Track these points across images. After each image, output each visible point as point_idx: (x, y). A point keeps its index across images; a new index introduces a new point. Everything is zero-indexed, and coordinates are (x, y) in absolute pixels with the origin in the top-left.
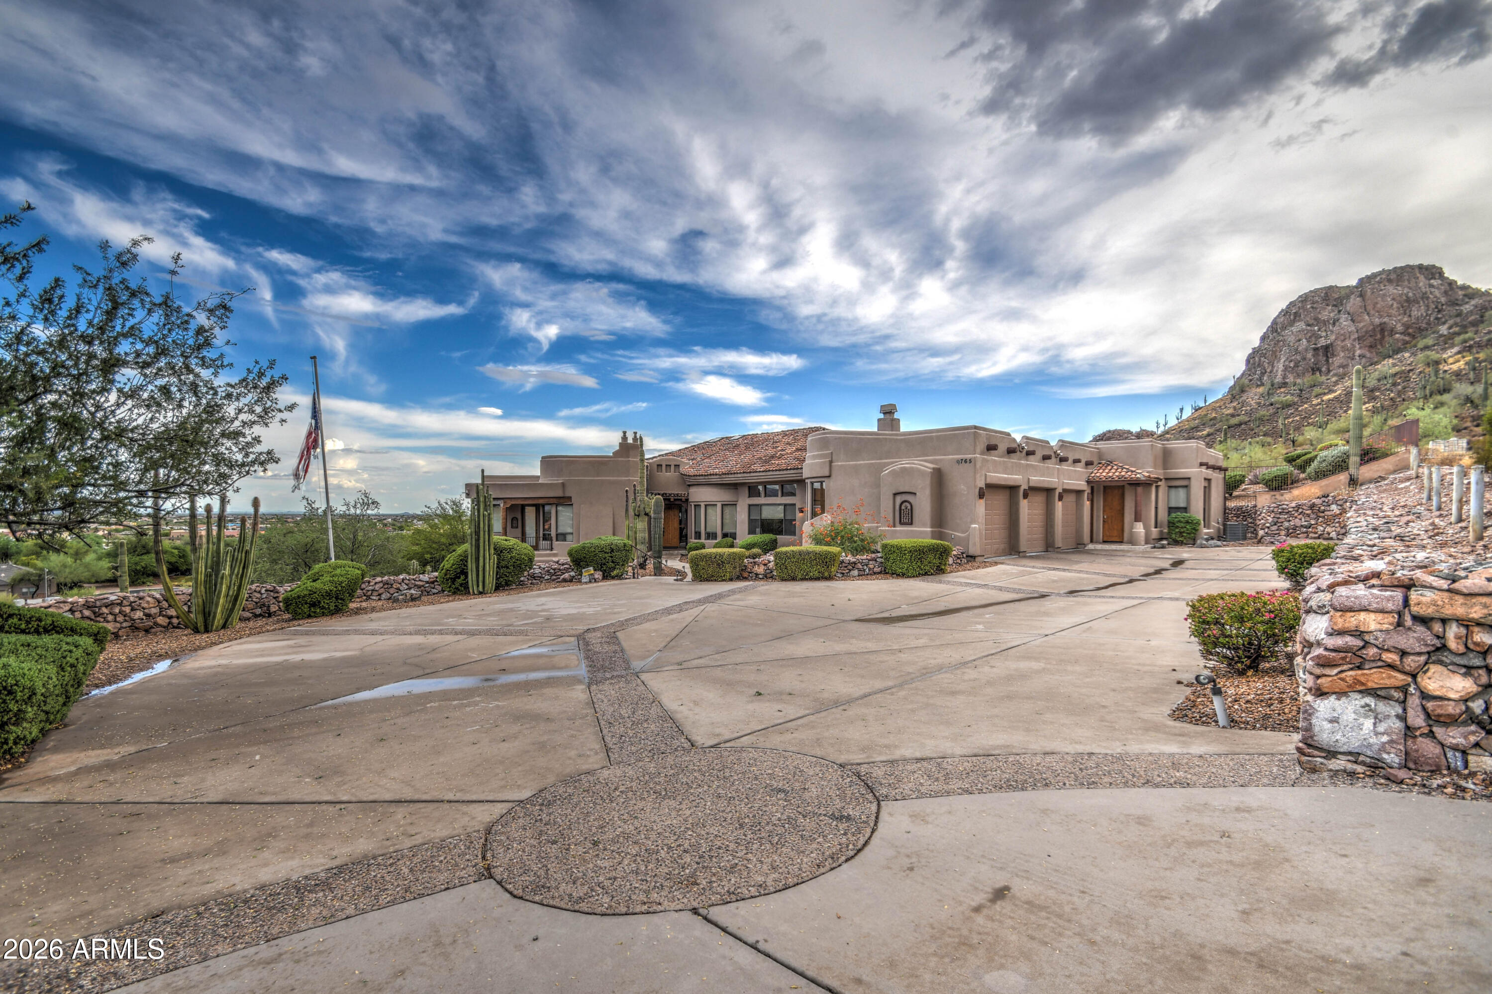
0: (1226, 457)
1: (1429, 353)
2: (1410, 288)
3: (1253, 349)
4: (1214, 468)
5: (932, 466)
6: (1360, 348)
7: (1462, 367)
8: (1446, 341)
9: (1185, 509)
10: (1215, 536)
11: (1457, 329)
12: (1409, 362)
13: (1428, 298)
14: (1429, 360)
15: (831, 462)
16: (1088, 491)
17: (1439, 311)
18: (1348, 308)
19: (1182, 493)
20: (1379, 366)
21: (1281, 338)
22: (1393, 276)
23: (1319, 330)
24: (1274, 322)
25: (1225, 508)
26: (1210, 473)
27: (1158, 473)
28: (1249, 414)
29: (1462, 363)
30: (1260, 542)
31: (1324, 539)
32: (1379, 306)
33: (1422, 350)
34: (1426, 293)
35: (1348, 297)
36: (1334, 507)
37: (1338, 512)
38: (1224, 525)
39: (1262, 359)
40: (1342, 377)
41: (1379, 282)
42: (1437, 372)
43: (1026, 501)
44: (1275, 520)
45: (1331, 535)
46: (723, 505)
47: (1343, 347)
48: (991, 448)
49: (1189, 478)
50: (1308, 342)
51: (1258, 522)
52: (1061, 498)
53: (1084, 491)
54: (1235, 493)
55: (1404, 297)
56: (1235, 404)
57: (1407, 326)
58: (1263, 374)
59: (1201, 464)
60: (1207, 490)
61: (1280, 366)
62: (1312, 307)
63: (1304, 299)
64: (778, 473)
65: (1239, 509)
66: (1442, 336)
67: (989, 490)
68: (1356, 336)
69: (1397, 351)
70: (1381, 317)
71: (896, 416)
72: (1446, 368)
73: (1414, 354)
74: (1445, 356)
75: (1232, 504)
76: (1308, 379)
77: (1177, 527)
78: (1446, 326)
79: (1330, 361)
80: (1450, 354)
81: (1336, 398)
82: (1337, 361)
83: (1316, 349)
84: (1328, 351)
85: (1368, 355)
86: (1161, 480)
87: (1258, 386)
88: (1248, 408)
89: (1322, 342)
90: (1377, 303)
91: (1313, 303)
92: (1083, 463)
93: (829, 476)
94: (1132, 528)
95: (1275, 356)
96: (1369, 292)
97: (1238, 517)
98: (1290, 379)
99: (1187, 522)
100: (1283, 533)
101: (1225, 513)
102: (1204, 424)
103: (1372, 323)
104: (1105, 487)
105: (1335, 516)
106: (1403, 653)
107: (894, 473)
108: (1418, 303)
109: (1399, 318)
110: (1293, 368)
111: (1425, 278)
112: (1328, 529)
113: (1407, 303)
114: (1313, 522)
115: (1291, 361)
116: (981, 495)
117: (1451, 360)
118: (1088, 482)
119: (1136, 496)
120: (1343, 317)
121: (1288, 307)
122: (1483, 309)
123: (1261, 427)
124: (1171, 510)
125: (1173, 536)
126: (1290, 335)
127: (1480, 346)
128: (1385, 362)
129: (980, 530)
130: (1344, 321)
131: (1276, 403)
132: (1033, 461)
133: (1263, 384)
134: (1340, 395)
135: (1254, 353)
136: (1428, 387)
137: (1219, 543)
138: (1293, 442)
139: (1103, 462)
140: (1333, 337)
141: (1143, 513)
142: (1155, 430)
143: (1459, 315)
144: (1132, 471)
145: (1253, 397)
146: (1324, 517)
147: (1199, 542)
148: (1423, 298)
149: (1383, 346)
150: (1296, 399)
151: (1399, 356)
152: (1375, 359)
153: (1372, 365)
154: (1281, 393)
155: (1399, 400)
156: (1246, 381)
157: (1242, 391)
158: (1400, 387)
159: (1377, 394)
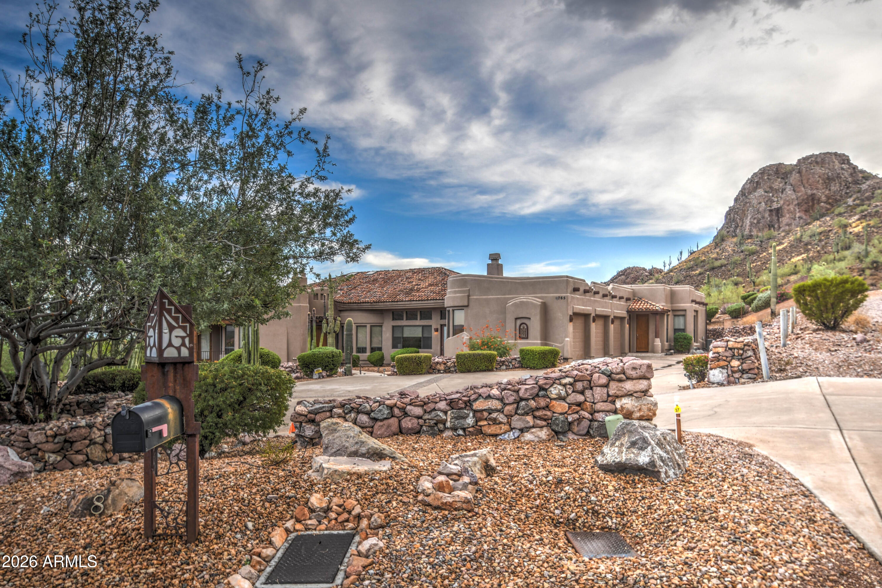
0: (709, 295)
1: (841, 218)
2: (829, 169)
3: (730, 207)
4: (700, 303)
5: (540, 300)
6: (799, 212)
7: (861, 230)
8: (851, 210)
9: (684, 330)
10: (701, 347)
11: (858, 202)
12: (829, 224)
13: (841, 177)
14: (841, 224)
15: (469, 296)
16: (627, 318)
17: (848, 188)
18: (791, 181)
19: (681, 319)
20: (811, 226)
21: (748, 201)
22: (819, 160)
23: (773, 196)
24: (744, 188)
25: (706, 330)
26: (697, 307)
27: (667, 307)
28: (727, 258)
29: (860, 227)
32: (810, 181)
33: (837, 215)
34: (839, 174)
35: (791, 172)
38: (706, 341)
39: (736, 216)
40: (788, 233)
41: (811, 163)
42: (845, 232)
43: (594, 324)
46: (371, 326)
47: (788, 210)
48: (576, 290)
49: (685, 310)
50: (766, 204)
52: (613, 323)
53: (625, 318)
54: (713, 320)
55: (826, 176)
56: (717, 250)
57: (828, 197)
58: (736, 227)
59: (693, 301)
60: (696, 318)
61: (748, 222)
62: (768, 179)
63: (763, 171)
64: (420, 302)
65: (715, 330)
66: (849, 206)
67: (575, 316)
68: (796, 202)
69: (823, 215)
70: (812, 189)
71: (500, 262)
72: (851, 230)
73: (832, 218)
74: (850, 221)
75: (710, 327)
76: (766, 233)
77: (679, 341)
78: (852, 199)
79: (780, 220)
80: (853, 220)
81: (784, 249)
82: (785, 220)
83: (771, 211)
84: (778, 212)
85: (804, 217)
86: (669, 311)
87: (733, 237)
88: (727, 254)
89: (775, 206)
90: (809, 179)
91: (769, 175)
92: (625, 299)
93: (467, 306)
94: (654, 342)
95: (744, 214)
96: (804, 171)
97: (714, 336)
98: (754, 233)
99: (685, 338)
101: (706, 333)
102: (697, 265)
103: (806, 194)
104: (637, 315)
106: (727, 357)
107: (515, 305)
108: (835, 181)
109: (823, 191)
110: (756, 224)
111: (839, 162)
113: (828, 180)
115: (755, 219)
116: (571, 320)
117: (854, 225)
118: (628, 312)
119: (656, 322)
120: (788, 187)
121: (752, 177)
122: (874, 188)
123: (736, 269)
124: (676, 330)
125: (677, 347)
126: (754, 198)
127: (871, 216)
128: (815, 223)
129: (570, 342)
130: (789, 191)
131: (745, 250)
132: (598, 298)
133: (736, 236)
134: (786, 247)
135: (730, 210)
136: (840, 244)
137: (702, 351)
138: (754, 283)
139: (636, 298)
140: (782, 202)
141: (660, 332)
142: (663, 268)
143: (859, 192)
144: (653, 305)
145: (730, 245)
147: (691, 351)
148: (837, 177)
149: (814, 211)
150: (758, 248)
151: (823, 219)
152: (809, 221)
153: (806, 225)
154: (749, 243)
155: (822, 252)
156: (725, 232)
157: (723, 240)
158: (823, 243)
159: (810, 247)
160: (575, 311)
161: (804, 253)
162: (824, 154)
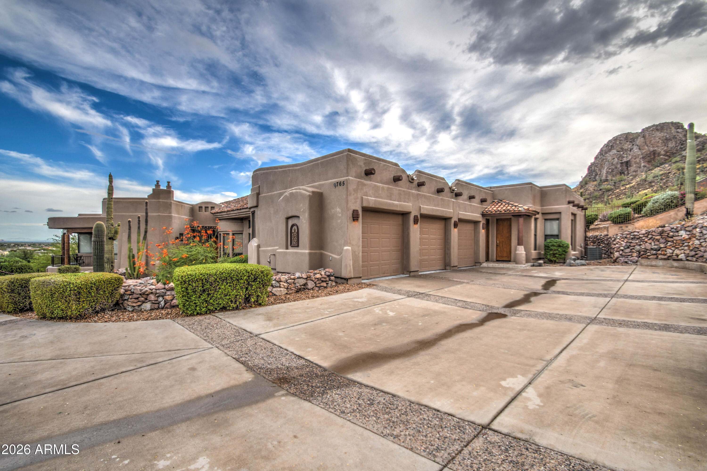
1: (678, 164)
2: (667, 133)
3: (591, 163)
4: (578, 206)
6: (644, 162)
9: (557, 236)
10: (580, 257)
12: (668, 169)
13: (676, 138)
14: (678, 167)
15: (258, 194)
16: (483, 222)
17: (682, 144)
18: (637, 143)
19: (555, 224)
20: (653, 171)
21: (604, 158)
22: (659, 128)
23: (623, 154)
24: (601, 150)
25: (586, 237)
26: (575, 210)
27: (535, 208)
28: (590, 194)
30: (615, 261)
31: (674, 260)
32: (652, 142)
33: (674, 163)
34: (675, 136)
35: (637, 138)
36: (682, 233)
37: (687, 237)
38: (586, 248)
39: (596, 168)
40: (635, 176)
41: (652, 130)
42: (683, 172)
44: (628, 244)
45: (680, 257)
47: (635, 162)
48: (370, 173)
49: (560, 213)
50: (618, 159)
51: (613, 246)
52: (456, 226)
53: (480, 222)
54: (592, 227)
55: (665, 138)
56: (582, 190)
57: (666, 152)
58: (596, 175)
59: (569, 203)
60: (574, 222)
61: (604, 171)
62: (620, 143)
63: (615, 139)
65: (595, 237)
66: (684, 156)
68: (641, 156)
69: (662, 164)
70: (653, 147)
73: (670, 165)
75: (590, 234)
76: (618, 178)
77: (551, 250)
78: (685, 152)
79: (629, 168)
81: (632, 186)
82: (632, 169)
83: (622, 163)
84: (628, 164)
85: (648, 166)
86: (538, 213)
87: (594, 181)
88: (589, 192)
89: (625, 160)
90: (651, 141)
91: (620, 141)
92: (477, 200)
93: (257, 206)
94: (516, 250)
95: (602, 166)
96: (647, 135)
97: (594, 243)
98: (609, 178)
99: (559, 246)
100: (635, 254)
101: (585, 240)
103: (649, 150)
104: (497, 220)
105: (684, 240)
107: (286, 199)
108: (671, 140)
109: (663, 147)
110: (611, 172)
111: (675, 128)
112: (677, 252)
113: (666, 141)
114: (662, 246)
115: (610, 169)
116: (355, 217)
118: (483, 215)
119: (518, 226)
120: (635, 147)
121: (608, 143)
122: (704, 143)
123: (596, 201)
124: (547, 237)
125: (548, 257)
126: (609, 156)
127: (704, 160)
128: (656, 169)
129: (354, 252)
130: (636, 149)
131: (603, 189)
132: (425, 192)
133: (596, 180)
134: (634, 185)
135: (591, 165)
137: (583, 262)
139: (496, 201)
140: (630, 157)
141: (524, 239)
144: (516, 206)
145: (591, 186)
146: (673, 241)
147: (568, 261)
148: (673, 138)
149: (655, 161)
150: (613, 187)
151: (663, 166)
152: (651, 168)
153: (649, 170)
154: (605, 184)
155: (664, 187)
156: (588, 179)
157: (586, 184)
158: (664, 181)
159: (653, 184)
160: (365, 204)
161: (649, 188)
162: (663, 123)
